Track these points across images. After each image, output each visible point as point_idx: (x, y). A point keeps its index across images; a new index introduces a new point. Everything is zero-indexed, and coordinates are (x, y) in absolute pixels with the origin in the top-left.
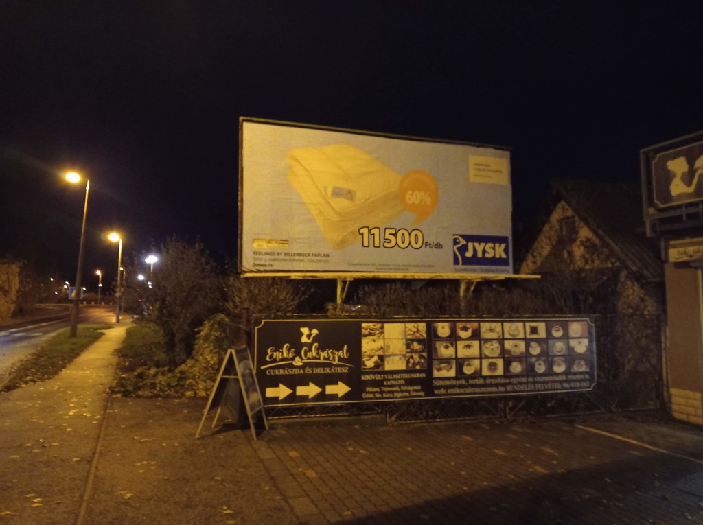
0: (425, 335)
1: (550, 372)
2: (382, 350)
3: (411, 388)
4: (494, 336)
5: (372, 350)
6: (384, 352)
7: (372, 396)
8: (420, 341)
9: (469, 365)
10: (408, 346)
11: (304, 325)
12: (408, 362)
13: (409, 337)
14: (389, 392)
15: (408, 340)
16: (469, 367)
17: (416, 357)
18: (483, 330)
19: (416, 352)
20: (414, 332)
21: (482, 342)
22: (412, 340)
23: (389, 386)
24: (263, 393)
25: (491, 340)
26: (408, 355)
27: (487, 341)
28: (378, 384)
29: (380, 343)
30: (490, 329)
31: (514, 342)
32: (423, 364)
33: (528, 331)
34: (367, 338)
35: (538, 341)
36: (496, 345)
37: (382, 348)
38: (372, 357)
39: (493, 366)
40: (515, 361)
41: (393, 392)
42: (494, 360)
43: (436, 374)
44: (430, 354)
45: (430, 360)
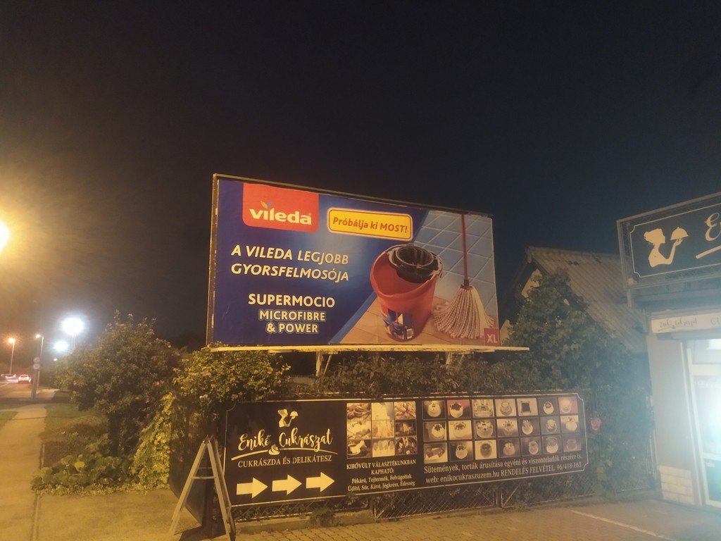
0: (415, 416)
1: (543, 454)
2: (369, 434)
3: (401, 478)
4: (486, 414)
5: (358, 434)
6: (371, 436)
7: (358, 488)
8: (409, 422)
9: (462, 448)
10: (396, 430)
11: (283, 406)
12: (397, 447)
13: (398, 418)
14: (377, 483)
15: (397, 421)
16: (461, 450)
17: (405, 440)
18: (475, 408)
19: (405, 434)
20: (404, 412)
21: (475, 421)
22: (401, 422)
23: (377, 476)
24: (232, 489)
25: (483, 419)
26: (396, 438)
27: (479, 420)
28: (364, 473)
29: (367, 426)
30: (482, 406)
31: (507, 420)
32: (413, 448)
33: (520, 408)
34: (352, 420)
35: (530, 419)
36: (488, 424)
37: (369, 431)
38: (357, 442)
39: (486, 449)
40: (508, 442)
41: (381, 483)
42: (486, 442)
43: (427, 459)
44: (420, 437)
45: (420, 444)
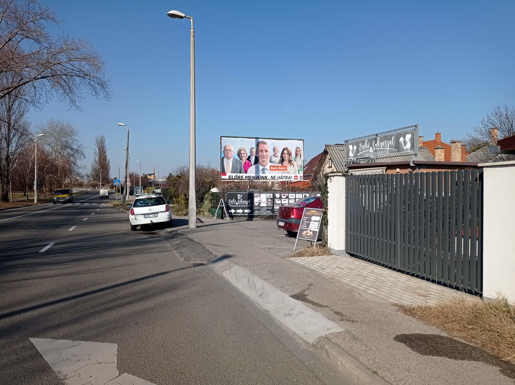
0: (272, 197)
3: (268, 211)
4: (293, 198)
5: (257, 201)
6: (260, 202)
7: (257, 213)
8: (271, 199)
10: (267, 200)
11: (239, 194)
12: (267, 204)
13: (268, 198)
17: (269, 203)
18: (289, 196)
20: (269, 196)
21: (289, 199)
23: (262, 211)
24: (228, 211)
26: (267, 202)
27: (291, 199)
28: (259, 210)
29: (259, 199)
30: (292, 196)
31: (299, 199)
32: (271, 205)
33: (303, 197)
34: (256, 197)
36: (293, 200)
38: (257, 203)
43: (275, 208)
44: (273, 203)
45: (273, 204)
